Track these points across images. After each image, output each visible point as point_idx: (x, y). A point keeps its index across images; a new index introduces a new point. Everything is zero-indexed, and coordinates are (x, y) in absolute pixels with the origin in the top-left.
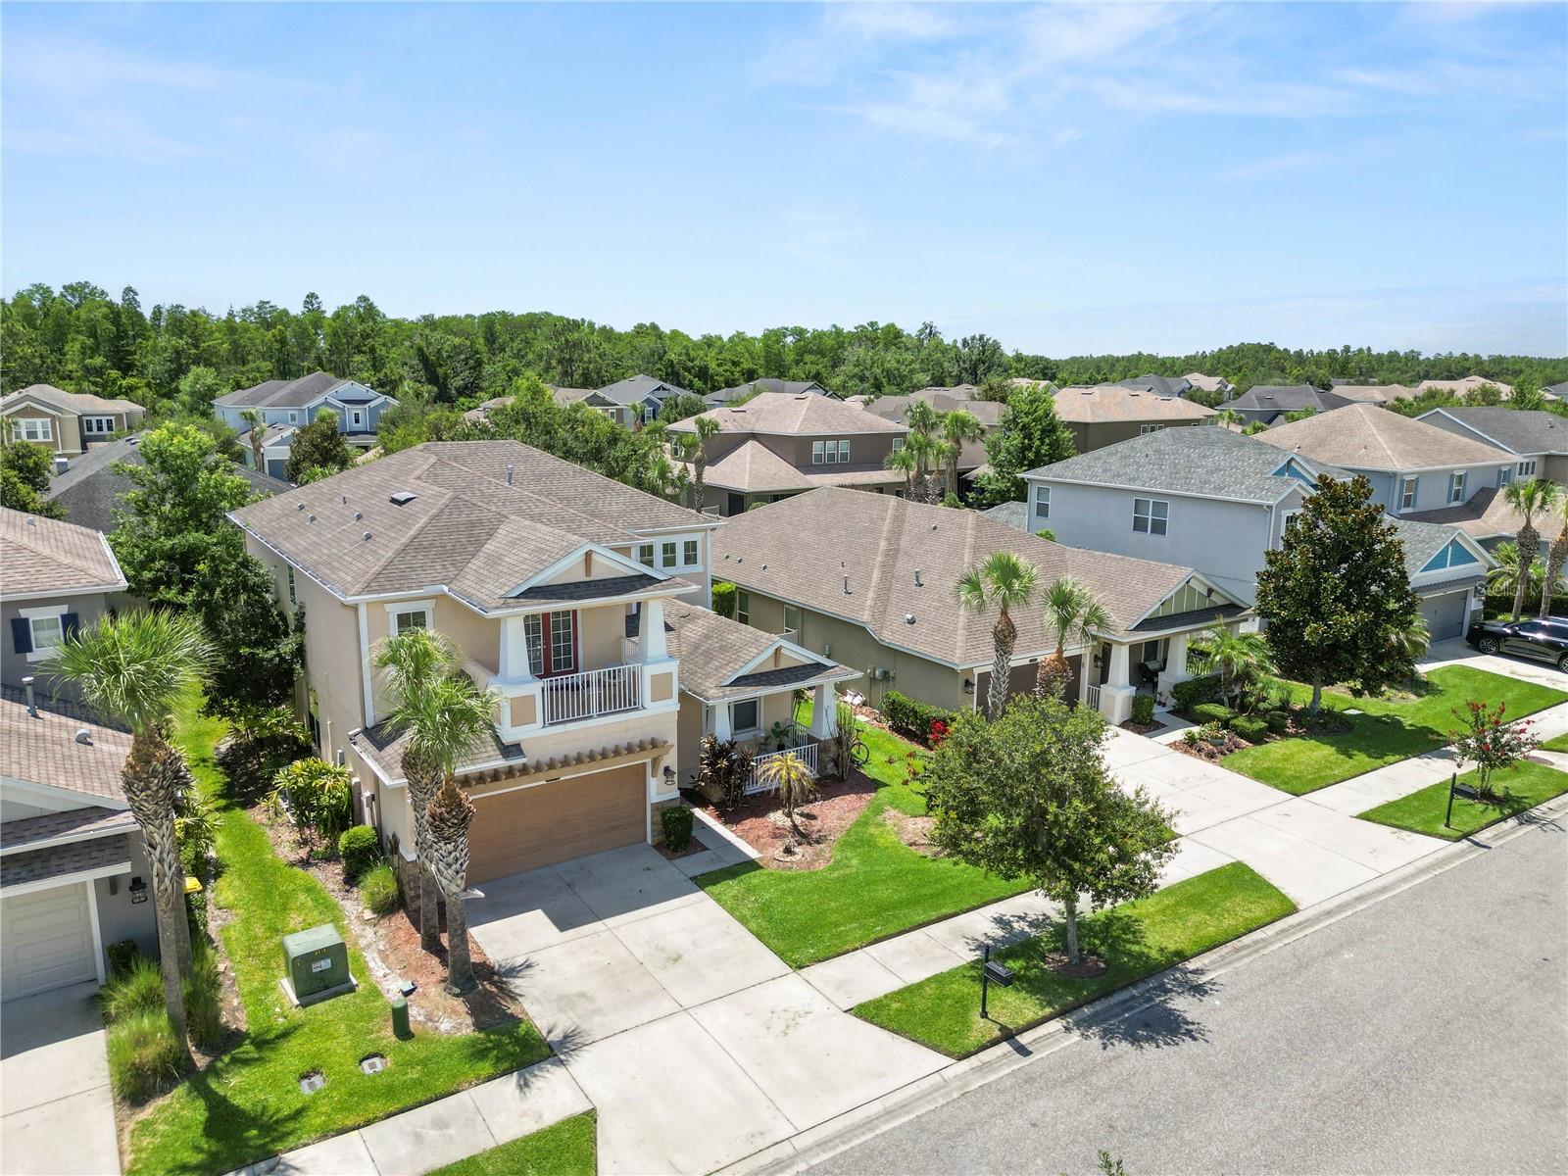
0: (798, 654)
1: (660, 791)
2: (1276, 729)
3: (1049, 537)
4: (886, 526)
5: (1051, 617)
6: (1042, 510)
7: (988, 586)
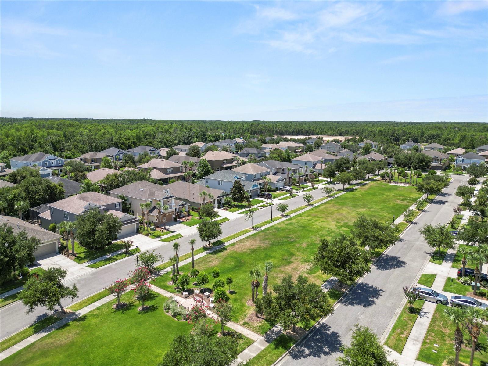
0: (184, 203)
1: (174, 216)
2: (232, 207)
3: (208, 187)
4: (188, 187)
5: (209, 197)
6: (207, 182)
7: (202, 194)
